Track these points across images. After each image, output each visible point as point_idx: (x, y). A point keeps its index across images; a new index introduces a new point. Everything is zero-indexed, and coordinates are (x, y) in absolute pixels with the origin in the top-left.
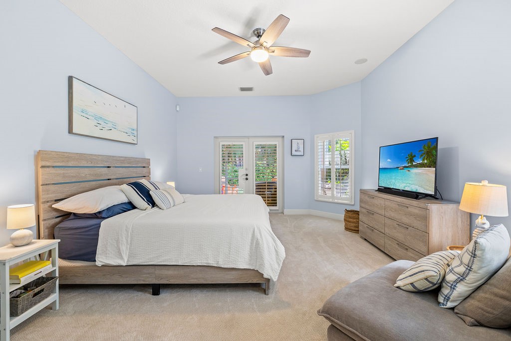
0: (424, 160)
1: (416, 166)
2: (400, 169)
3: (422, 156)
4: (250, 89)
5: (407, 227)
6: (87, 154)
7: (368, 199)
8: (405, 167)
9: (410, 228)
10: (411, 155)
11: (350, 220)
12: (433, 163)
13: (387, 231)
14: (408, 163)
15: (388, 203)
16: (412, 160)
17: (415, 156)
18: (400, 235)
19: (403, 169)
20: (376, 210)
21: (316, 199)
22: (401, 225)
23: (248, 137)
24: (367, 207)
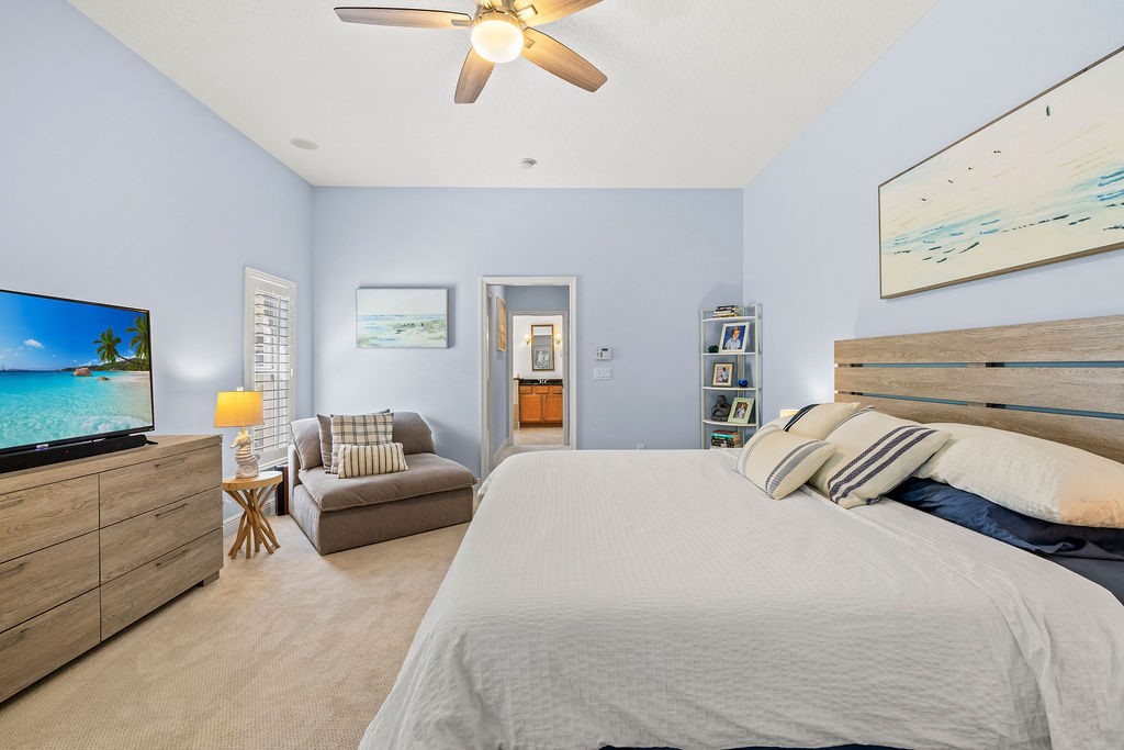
1: (123, 367)
2: (79, 375)
3: (135, 342)
6: (895, 337)
8: (93, 368)
9: (190, 500)
10: (110, 337)
12: (146, 363)
14: (103, 359)
15: (107, 483)
16: (111, 351)
17: (118, 341)
19: (87, 374)
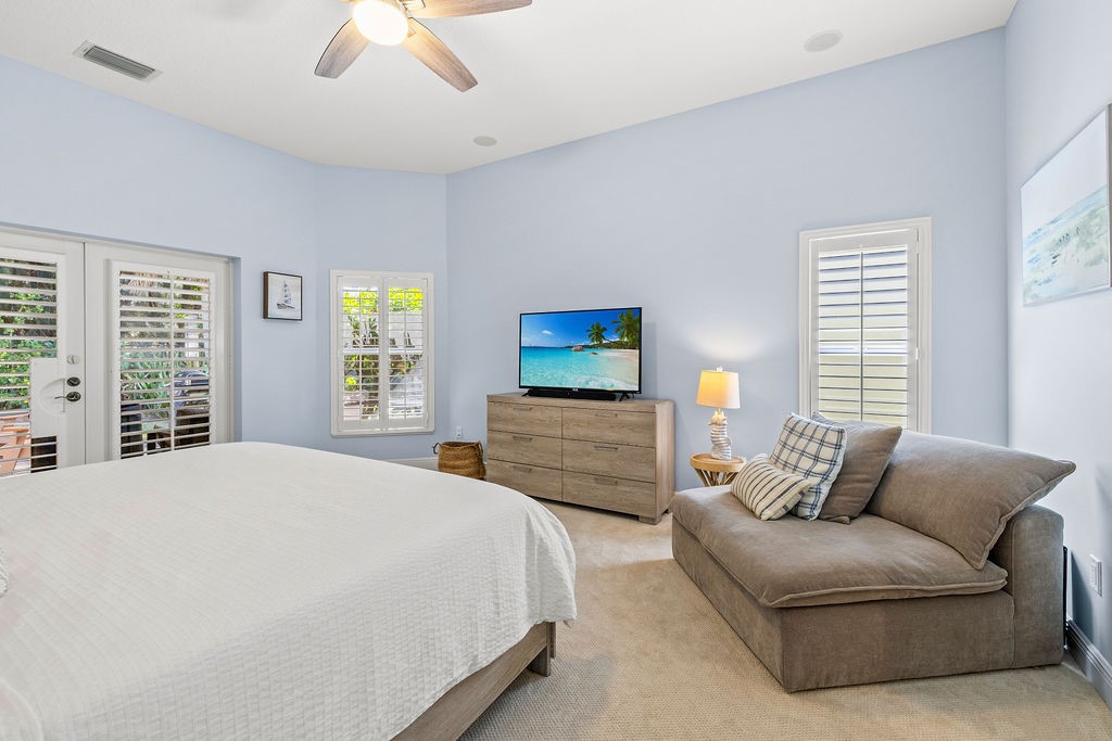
0: (622, 337)
1: (609, 346)
2: (576, 350)
3: (618, 330)
4: (138, 70)
5: (614, 447)
7: (516, 413)
8: (586, 347)
9: (620, 448)
10: (598, 328)
11: (458, 463)
12: (636, 344)
13: (568, 462)
14: (593, 341)
15: (567, 414)
16: (599, 336)
17: (605, 329)
18: (600, 464)
19: (581, 350)
20: (537, 430)
21: (334, 432)
22: (602, 446)
23: (84, 240)
24: (511, 428)
